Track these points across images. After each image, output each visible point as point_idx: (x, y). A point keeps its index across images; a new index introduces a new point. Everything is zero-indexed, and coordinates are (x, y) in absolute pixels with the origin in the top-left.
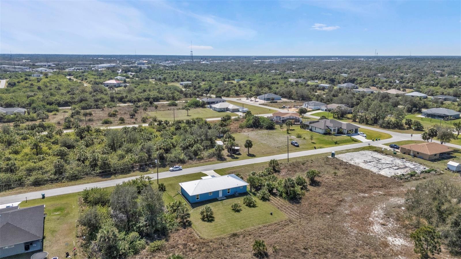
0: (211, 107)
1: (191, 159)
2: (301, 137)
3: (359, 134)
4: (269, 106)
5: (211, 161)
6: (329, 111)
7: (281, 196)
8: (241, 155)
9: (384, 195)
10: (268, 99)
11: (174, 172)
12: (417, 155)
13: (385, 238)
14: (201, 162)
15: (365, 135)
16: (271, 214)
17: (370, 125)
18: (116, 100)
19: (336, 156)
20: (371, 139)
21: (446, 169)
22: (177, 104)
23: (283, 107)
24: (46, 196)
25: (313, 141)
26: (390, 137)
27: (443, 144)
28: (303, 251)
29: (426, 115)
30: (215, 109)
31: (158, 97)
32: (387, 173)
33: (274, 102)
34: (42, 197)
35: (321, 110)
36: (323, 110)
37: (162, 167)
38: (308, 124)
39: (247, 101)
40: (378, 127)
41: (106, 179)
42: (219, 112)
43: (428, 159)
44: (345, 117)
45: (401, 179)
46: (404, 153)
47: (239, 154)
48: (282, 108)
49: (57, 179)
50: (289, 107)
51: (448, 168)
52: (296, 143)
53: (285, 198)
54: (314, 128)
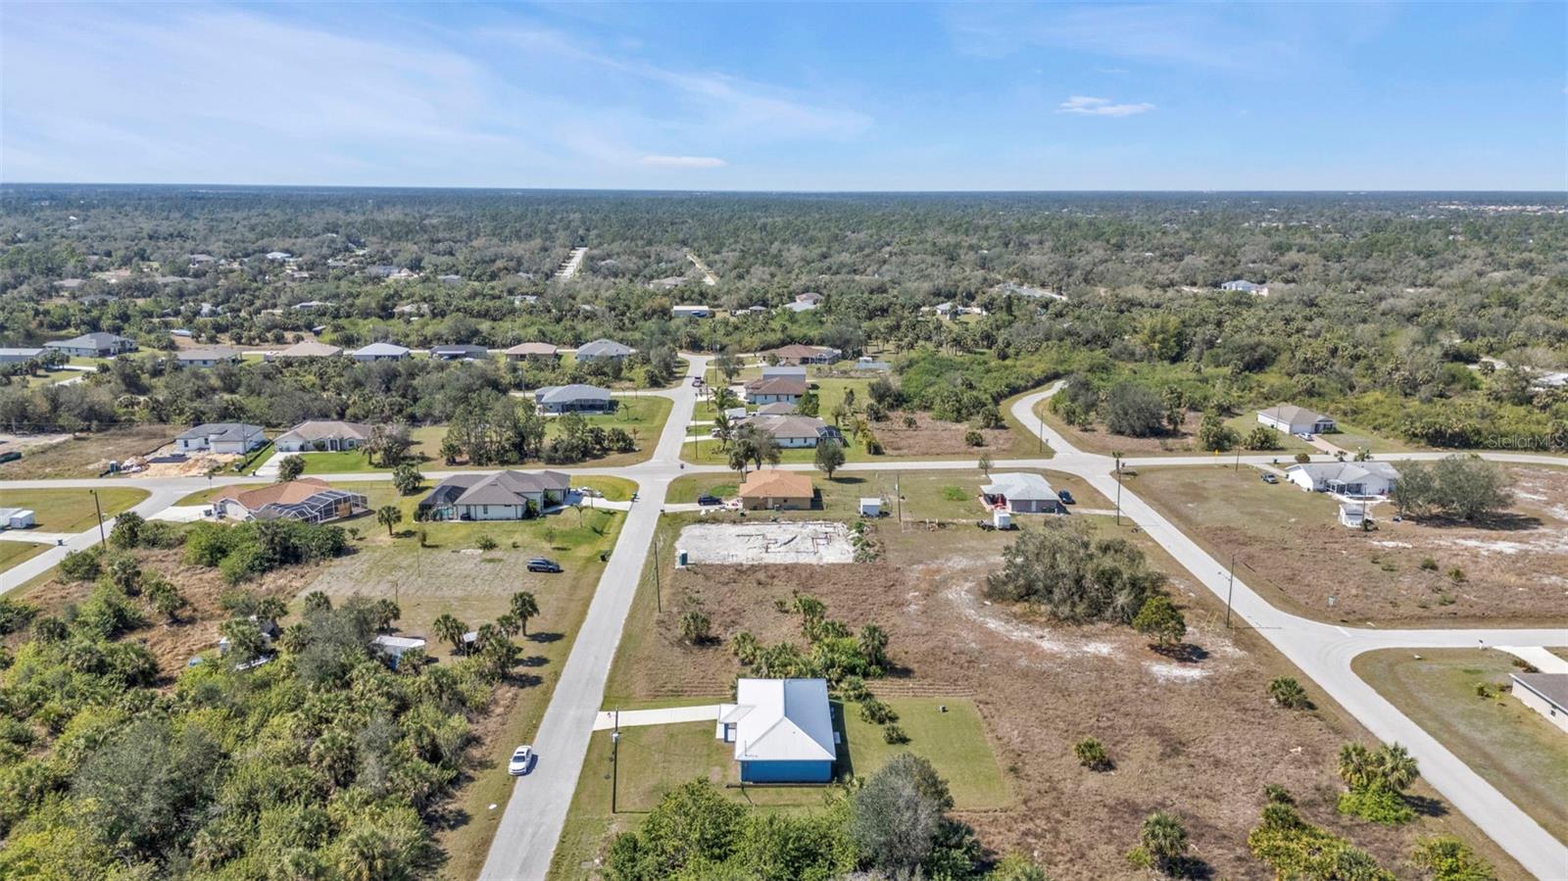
2: (495, 545)
6: (320, 447)
12: (785, 504)
16: (944, 710)
19: (688, 560)
21: (863, 516)
25: (554, 544)
27: (766, 467)
32: (836, 555)
35: (281, 450)
36: (288, 450)
44: (412, 459)
45: (875, 559)
48: (108, 471)
52: (548, 563)
53: (881, 677)
54: (480, 510)
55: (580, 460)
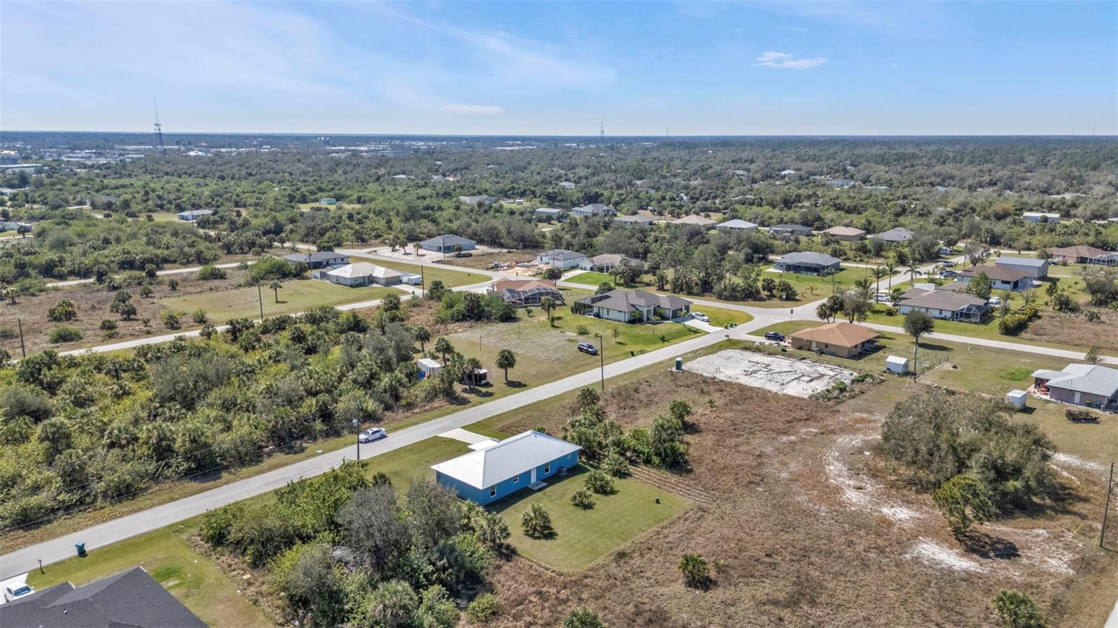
0: (324, 276)
1: (388, 408)
2: (587, 334)
3: (693, 317)
4: (458, 266)
5: (436, 408)
6: (601, 270)
7: (648, 462)
8: (492, 386)
9: (822, 434)
10: (447, 249)
11: (371, 444)
12: (825, 350)
13: (876, 510)
14: (417, 413)
15: (706, 318)
16: (658, 502)
17: (697, 295)
18: (33, 272)
19: (684, 367)
20: (721, 325)
21: (885, 372)
22: (225, 274)
23: (493, 265)
24: (87, 549)
25: (618, 340)
26: (750, 318)
27: (855, 323)
28: (768, 560)
29: (784, 267)
30: (339, 281)
31: (157, 256)
32: (798, 389)
33: (465, 256)
34: (76, 553)
35: (581, 269)
36: (585, 269)
37: (333, 435)
38: (590, 303)
39: (396, 255)
40: (714, 298)
41: (212, 483)
42: (352, 286)
43: (846, 355)
44: (640, 283)
45: (829, 400)
46: (800, 348)
47: (488, 385)
48: (493, 268)
49: (81, 502)
50: (508, 266)
51: (889, 369)
52: (590, 347)
53: (658, 467)
54: (605, 311)
55: (743, 299)
